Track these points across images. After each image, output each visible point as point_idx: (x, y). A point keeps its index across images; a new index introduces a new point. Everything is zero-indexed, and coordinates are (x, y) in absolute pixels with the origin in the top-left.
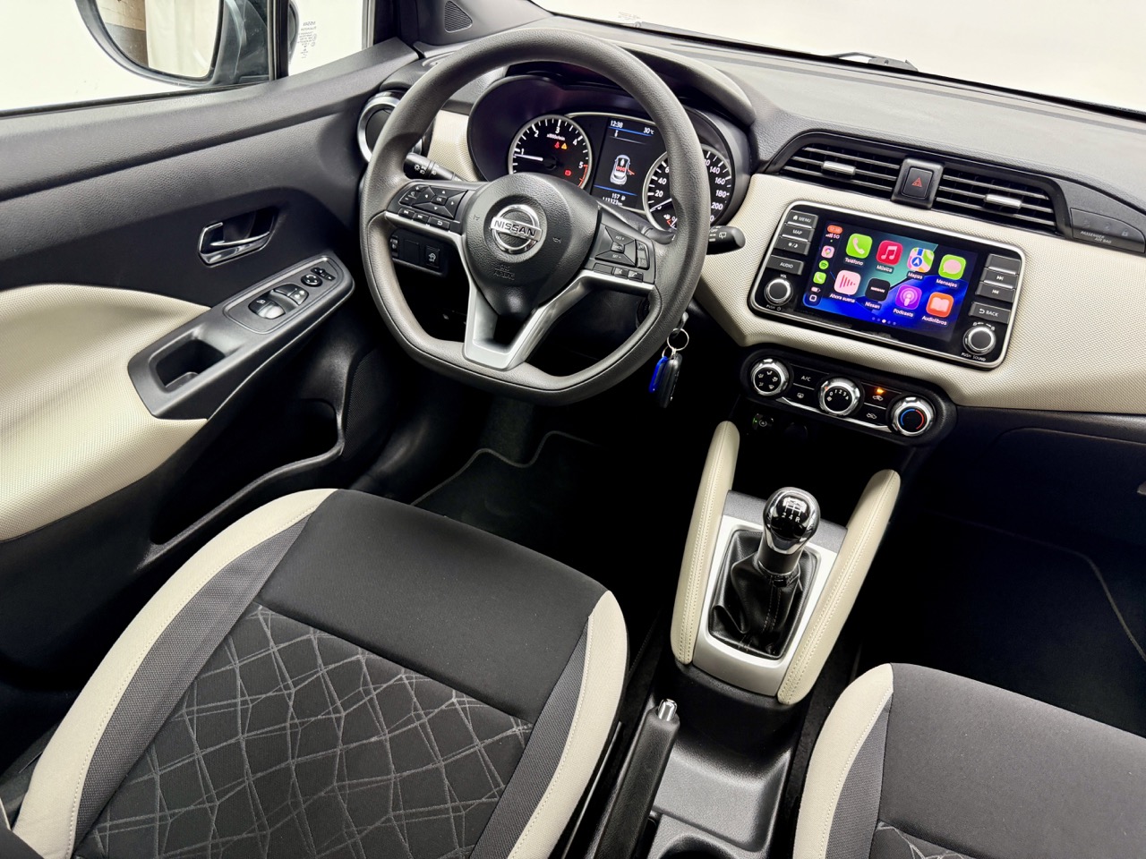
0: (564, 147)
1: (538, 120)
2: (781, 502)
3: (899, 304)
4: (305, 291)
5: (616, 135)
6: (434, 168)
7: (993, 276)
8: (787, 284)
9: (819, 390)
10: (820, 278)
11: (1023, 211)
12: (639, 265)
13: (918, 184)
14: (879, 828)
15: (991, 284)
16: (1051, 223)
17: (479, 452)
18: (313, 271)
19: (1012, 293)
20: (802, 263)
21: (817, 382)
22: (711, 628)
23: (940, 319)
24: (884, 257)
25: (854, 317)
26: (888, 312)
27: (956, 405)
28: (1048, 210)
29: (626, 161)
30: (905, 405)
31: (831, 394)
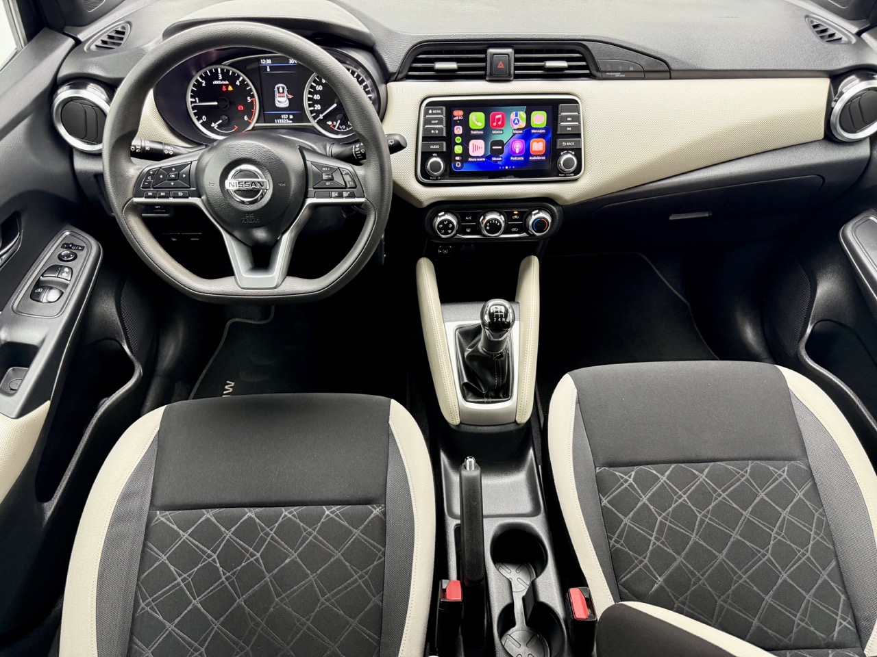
0: (230, 88)
1: (201, 72)
2: (490, 311)
3: (513, 153)
4: (68, 267)
5: (268, 70)
6: (147, 145)
7: (565, 120)
8: (439, 160)
9: (479, 224)
10: (458, 149)
11: (570, 68)
12: (348, 186)
13: (501, 66)
14: (598, 471)
15: (566, 125)
16: (587, 72)
17: (228, 323)
18: (63, 247)
19: (579, 127)
20: (444, 143)
21: (476, 218)
22: (465, 397)
23: (540, 156)
24: (495, 124)
25: (488, 170)
26: (508, 161)
27: (562, 206)
28: (584, 63)
29: (283, 88)
30: (534, 218)
31: (488, 224)
